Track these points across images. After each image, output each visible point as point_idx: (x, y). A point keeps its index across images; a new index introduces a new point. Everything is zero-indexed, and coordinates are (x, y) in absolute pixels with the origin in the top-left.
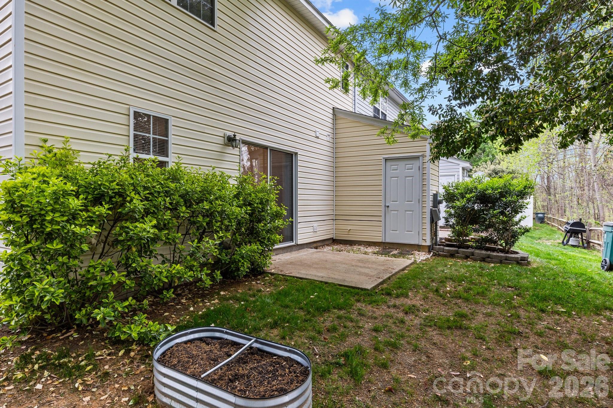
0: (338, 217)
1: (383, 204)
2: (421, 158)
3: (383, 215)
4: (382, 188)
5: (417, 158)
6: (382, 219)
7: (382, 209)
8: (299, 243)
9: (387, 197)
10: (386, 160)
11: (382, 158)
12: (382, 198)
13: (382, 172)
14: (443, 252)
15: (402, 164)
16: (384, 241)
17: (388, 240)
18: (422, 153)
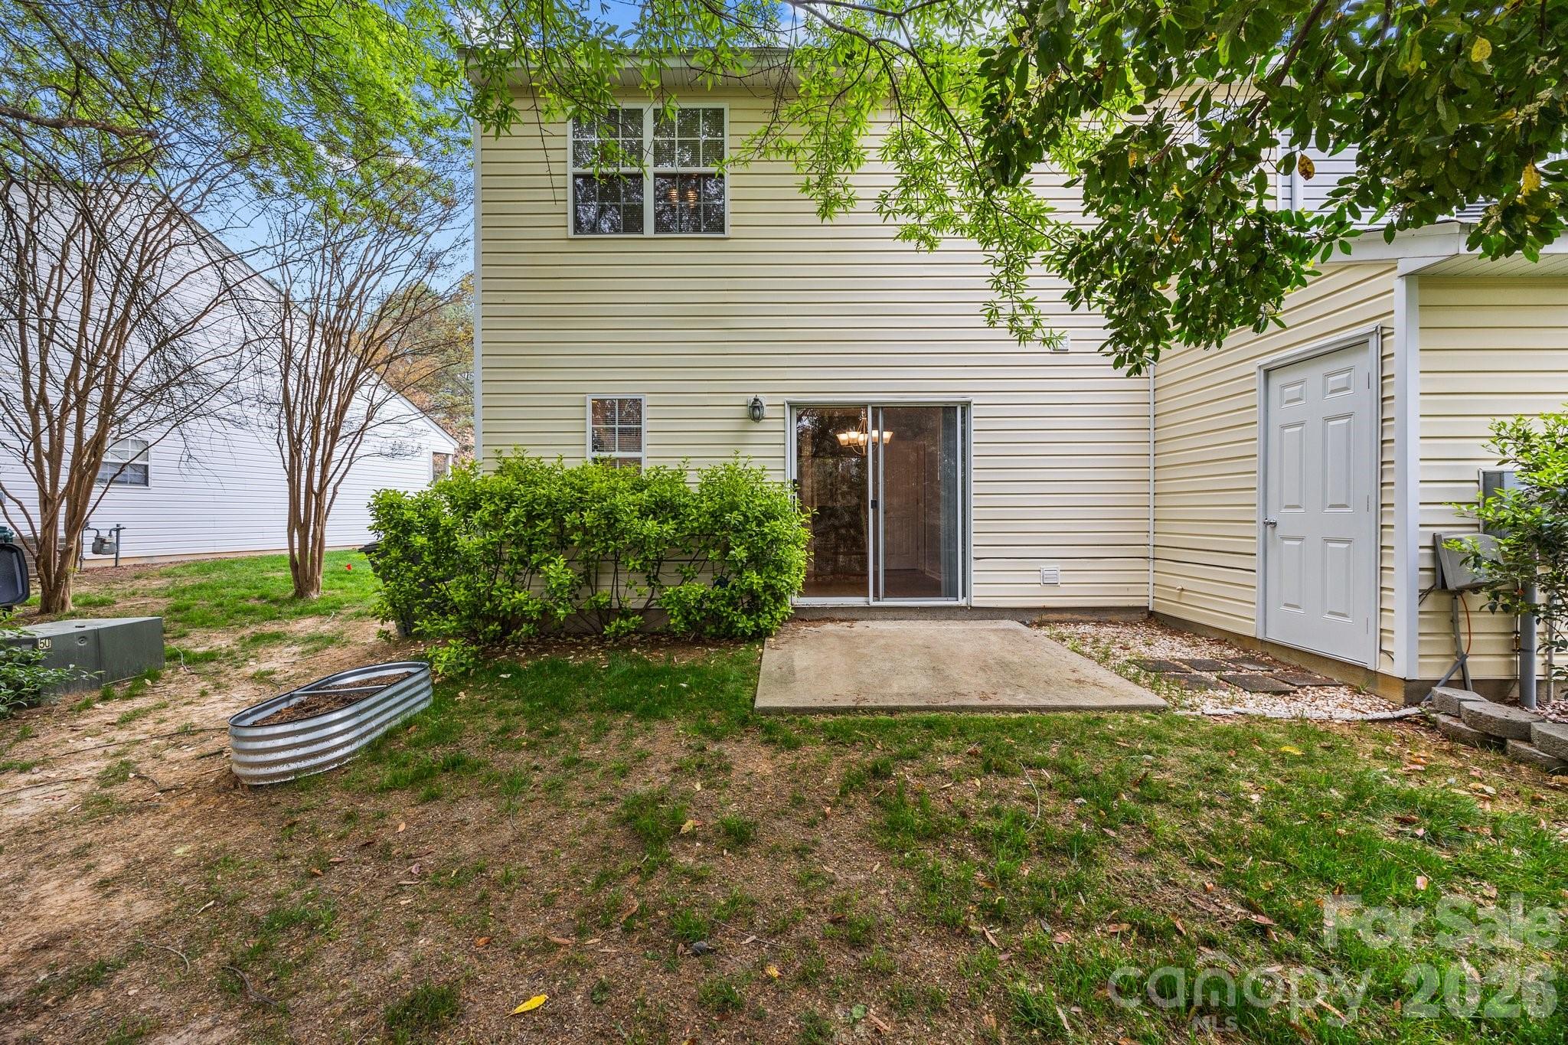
0: (1161, 553)
1: (1258, 517)
2: (1373, 341)
3: (1257, 549)
4: (1256, 464)
5: (1361, 343)
6: (1255, 563)
7: (1257, 531)
8: (974, 604)
9: (1273, 491)
10: (1267, 372)
11: (1254, 369)
12: (1255, 497)
13: (1257, 415)
14: (1458, 717)
15: (1313, 375)
16: (1260, 636)
17: (1273, 636)
18: (1377, 322)
